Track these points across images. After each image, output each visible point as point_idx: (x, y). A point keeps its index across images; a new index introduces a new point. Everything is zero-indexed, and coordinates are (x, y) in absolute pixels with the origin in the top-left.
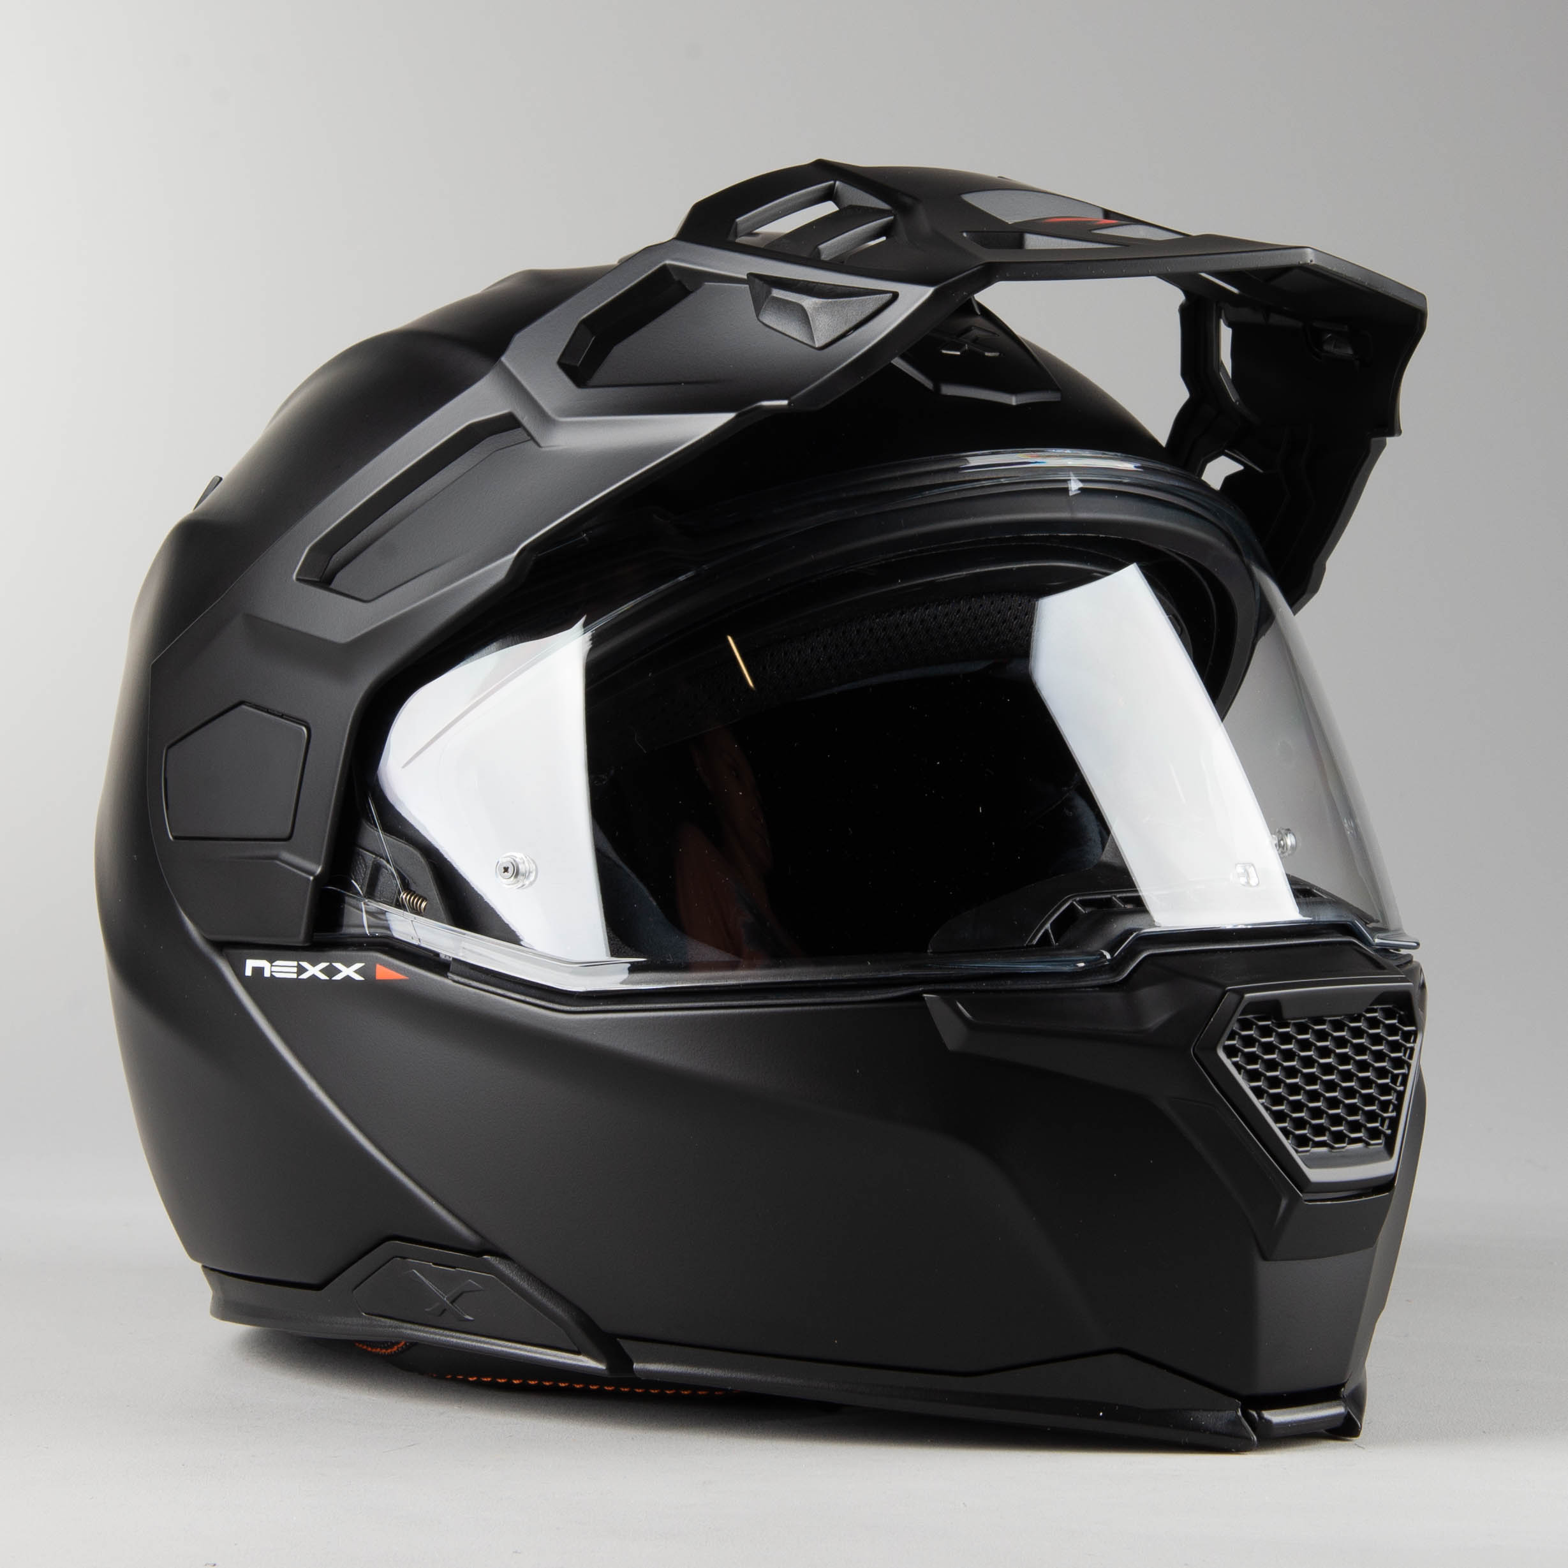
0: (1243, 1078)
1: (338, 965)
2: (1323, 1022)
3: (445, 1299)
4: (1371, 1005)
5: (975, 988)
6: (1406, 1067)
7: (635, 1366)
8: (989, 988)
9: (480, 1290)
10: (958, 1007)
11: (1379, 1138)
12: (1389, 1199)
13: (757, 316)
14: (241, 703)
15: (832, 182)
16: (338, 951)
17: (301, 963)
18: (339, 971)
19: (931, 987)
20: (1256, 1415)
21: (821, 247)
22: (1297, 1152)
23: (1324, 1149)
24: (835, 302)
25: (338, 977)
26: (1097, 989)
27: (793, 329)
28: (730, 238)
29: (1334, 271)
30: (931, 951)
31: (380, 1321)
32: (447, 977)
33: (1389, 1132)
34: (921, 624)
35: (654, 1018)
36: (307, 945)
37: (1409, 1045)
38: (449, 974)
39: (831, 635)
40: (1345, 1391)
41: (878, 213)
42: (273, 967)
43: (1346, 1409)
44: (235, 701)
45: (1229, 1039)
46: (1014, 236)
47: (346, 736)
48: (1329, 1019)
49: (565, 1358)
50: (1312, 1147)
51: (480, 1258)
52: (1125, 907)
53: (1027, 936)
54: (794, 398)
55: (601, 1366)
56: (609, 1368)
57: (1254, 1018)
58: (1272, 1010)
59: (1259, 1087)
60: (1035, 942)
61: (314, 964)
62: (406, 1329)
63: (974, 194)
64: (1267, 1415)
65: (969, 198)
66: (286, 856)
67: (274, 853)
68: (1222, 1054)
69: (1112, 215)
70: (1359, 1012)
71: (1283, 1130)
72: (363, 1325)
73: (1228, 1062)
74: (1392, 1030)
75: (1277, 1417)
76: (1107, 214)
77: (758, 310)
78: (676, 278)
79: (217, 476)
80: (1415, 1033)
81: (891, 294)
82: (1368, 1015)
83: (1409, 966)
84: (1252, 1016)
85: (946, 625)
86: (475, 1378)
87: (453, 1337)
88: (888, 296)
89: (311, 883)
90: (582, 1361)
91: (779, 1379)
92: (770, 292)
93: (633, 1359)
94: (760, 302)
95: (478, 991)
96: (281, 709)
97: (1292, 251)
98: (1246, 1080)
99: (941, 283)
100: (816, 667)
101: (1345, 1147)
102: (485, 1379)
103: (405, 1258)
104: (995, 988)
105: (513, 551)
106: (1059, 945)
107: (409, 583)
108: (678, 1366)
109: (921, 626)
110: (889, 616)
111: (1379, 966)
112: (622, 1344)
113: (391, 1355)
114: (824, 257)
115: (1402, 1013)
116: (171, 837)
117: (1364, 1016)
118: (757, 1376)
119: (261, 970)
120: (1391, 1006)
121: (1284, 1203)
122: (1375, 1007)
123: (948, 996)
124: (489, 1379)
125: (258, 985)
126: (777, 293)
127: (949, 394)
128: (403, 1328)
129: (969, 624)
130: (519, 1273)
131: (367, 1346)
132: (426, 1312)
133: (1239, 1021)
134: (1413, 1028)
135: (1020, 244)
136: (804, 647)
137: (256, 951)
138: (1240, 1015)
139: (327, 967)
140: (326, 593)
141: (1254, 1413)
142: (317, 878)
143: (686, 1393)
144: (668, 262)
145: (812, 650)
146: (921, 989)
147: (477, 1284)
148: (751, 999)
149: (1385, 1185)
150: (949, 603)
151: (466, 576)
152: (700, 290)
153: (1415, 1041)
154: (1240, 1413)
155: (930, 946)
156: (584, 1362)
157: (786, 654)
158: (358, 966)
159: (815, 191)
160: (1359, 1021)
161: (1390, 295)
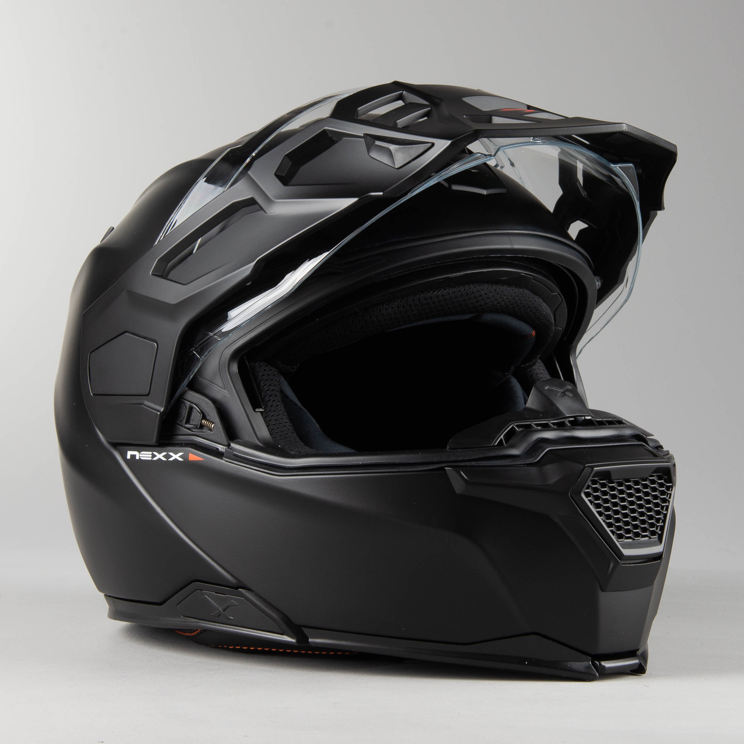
0: (593, 507)
1: (171, 454)
2: (630, 482)
3: (220, 609)
4: (652, 474)
5: (469, 465)
6: (668, 502)
7: (310, 640)
8: (476, 465)
9: (238, 605)
10: (461, 473)
11: (655, 535)
12: (660, 563)
13: (368, 153)
14: (126, 332)
15: (402, 92)
16: (172, 447)
17: (153, 453)
18: (172, 456)
19: (449, 464)
20: (598, 663)
21: (398, 121)
22: (618, 541)
23: (630, 540)
24: (405, 147)
25: (171, 459)
26: (525, 465)
27: (385, 160)
28: (355, 117)
29: (636, 135)
30: (448, 448)
31: (190, 619)
32: (222, 459)
33: (660, 532)
34: (442, 297)
35: (319, 478)
36: (156, 444)
37: (669, 492)
38: (224, 458)
39: (400, 302)
40: (639, 653)
41: (423, 106)
42: (140, 455)
43: (639, 661)
44: (122, 332)
45: (587, 489)
46: (488, 117)
47: (175, 347)
48: (632, 480)
49: (276, 637)
50: (625, 539)
51: (237, 590)
52: (537, 428)
53: (493, 442)
54: (385, 191)
55: (294, 641)
56: (297, 641)
57: (598, 479)
58: (606, 475)
59: (600, 511)
60: (496, 444)
61: (160, 453)
62: (202, 623)
63: (467, 98)
64: (603, 663)
65: (466, 99)
66: (147, 403)
67: (139, 402)
68: (583, 496)
69: (531, 108)
70: (646, 477)
71: (611, 531)
72: (181, 621)
73: (586, 500)
74: (661, 485)
75: (608, 664)
76: (529, 107)
77: (369, 150)
78: (330, 135)
79: (112, 227)
80: (672, 487)
81: (431, 144)
82: (650, 478)
83: (668, 456)
84: (597, 478)
85: (454, 297)
86: (232, 647)
87: (224, 627)
88: (430, 145)
89: (158, 416)
90: (284, 638)
91: (377, 646)
92: (374, 142)
93: (309, 637)
94: (369, 147)
95: (237, 466)
96: (144, 335)
97: (617, 125)
98: (594, 508)
99: (454, 138)
100: (394, 316)
101: (640, 539)
102: (237, 647)
103: (201, 590)
104: (478, 465)
105: (253, 261)
106: (507, 445)
107: (205, 276)
108: (330, 640)
109: (442, 298)
110: (428, 293)
111: (655, 455)
112: (304, 631)
113: (193, 636)
114: (399, 126)
115: (666, 477)
116: (92, 395)
117: (649, 479)
118: (366, 645)
119: (135, 456)
120: (661, 474)
121: (612, 565)
122: (654, 474)
123: (457, 468)
124: (239, 647)
125: (133, 463)
126: (378, 143)
127: (455, 189)
128: (200, 623)
129: (464, 297)
130: (255, 597)
131: (181, 631)
132: (211, 615)
133: (591, 480)
134: (671, 484)
135: (490, 121)
136: (388, 307)
137: (132, 447)
138: (592, 478)
139: (166, 454)
140: (166, 281)
141: (597, 663)
142: (161, 413)
143: (332, 653)
144: (326, 128)
145: (392, 308)
146: (444, 465)
147: (236, 603)
148: (365, 470)
149: (658, 557)
150: (455, 287)
151: (231, 273)
152: (341, 141)
153: (672, 490)
154: (590, 663)
155: (448, 446)
156: (286, 638)
157: (380, 310)
158: (180, 454)
159: (394, 96)
160: (646, 481)
161: (661, 145)
